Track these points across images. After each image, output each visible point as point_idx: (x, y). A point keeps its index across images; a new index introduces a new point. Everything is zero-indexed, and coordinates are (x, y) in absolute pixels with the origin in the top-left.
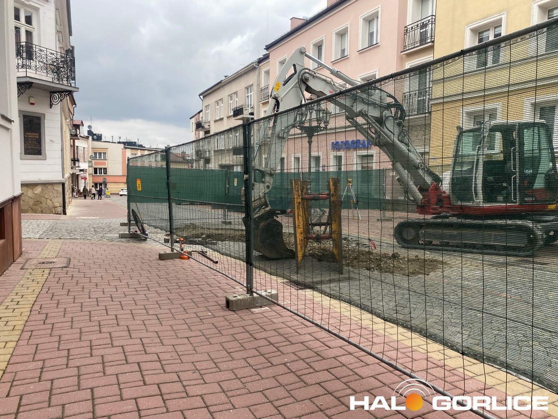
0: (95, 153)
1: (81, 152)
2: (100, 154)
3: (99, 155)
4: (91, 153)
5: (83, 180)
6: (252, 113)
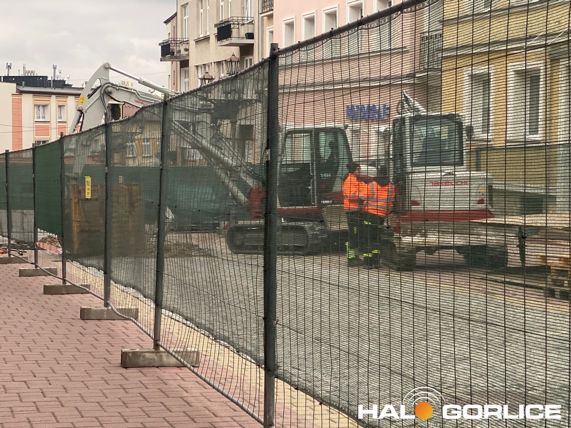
6: (250, 36)
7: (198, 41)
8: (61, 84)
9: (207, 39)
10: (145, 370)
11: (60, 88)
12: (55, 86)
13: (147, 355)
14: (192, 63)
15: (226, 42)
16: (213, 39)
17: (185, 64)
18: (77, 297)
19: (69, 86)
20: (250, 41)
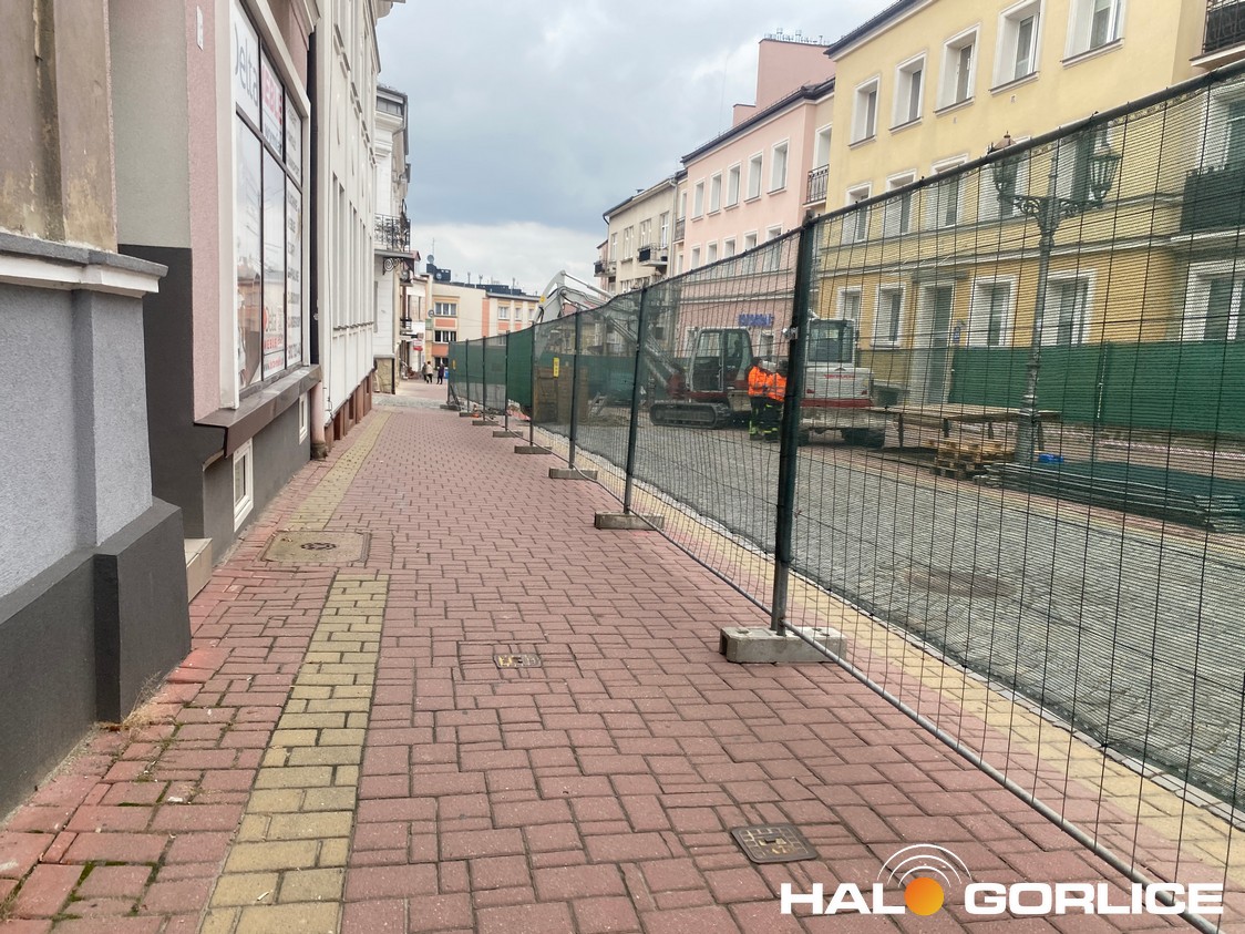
0: (439, 305)
1: (414, 304)
2: (446, 306)
3: (444, 307)
4: (431, 306)
5: (417, 352)
6: (665, 259)
7: (623, 262)
8: (518, 292)
9: (630, 260)
10: (617, 532)
11: (517, 295)
12: (514, 294)
13: (619, 518)
14: (618, 279)
15: (645, 263)
16: (635, 261)
17: (612, 279)
18: (541, 457)
19: (524, 294)
20: (664, 263)
